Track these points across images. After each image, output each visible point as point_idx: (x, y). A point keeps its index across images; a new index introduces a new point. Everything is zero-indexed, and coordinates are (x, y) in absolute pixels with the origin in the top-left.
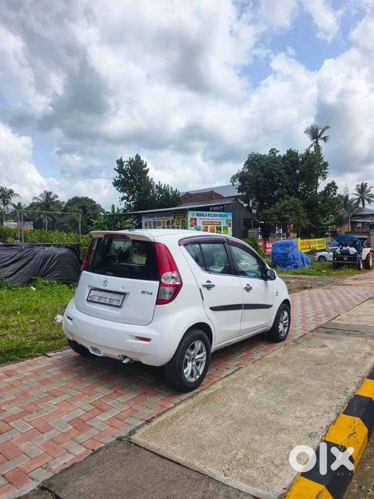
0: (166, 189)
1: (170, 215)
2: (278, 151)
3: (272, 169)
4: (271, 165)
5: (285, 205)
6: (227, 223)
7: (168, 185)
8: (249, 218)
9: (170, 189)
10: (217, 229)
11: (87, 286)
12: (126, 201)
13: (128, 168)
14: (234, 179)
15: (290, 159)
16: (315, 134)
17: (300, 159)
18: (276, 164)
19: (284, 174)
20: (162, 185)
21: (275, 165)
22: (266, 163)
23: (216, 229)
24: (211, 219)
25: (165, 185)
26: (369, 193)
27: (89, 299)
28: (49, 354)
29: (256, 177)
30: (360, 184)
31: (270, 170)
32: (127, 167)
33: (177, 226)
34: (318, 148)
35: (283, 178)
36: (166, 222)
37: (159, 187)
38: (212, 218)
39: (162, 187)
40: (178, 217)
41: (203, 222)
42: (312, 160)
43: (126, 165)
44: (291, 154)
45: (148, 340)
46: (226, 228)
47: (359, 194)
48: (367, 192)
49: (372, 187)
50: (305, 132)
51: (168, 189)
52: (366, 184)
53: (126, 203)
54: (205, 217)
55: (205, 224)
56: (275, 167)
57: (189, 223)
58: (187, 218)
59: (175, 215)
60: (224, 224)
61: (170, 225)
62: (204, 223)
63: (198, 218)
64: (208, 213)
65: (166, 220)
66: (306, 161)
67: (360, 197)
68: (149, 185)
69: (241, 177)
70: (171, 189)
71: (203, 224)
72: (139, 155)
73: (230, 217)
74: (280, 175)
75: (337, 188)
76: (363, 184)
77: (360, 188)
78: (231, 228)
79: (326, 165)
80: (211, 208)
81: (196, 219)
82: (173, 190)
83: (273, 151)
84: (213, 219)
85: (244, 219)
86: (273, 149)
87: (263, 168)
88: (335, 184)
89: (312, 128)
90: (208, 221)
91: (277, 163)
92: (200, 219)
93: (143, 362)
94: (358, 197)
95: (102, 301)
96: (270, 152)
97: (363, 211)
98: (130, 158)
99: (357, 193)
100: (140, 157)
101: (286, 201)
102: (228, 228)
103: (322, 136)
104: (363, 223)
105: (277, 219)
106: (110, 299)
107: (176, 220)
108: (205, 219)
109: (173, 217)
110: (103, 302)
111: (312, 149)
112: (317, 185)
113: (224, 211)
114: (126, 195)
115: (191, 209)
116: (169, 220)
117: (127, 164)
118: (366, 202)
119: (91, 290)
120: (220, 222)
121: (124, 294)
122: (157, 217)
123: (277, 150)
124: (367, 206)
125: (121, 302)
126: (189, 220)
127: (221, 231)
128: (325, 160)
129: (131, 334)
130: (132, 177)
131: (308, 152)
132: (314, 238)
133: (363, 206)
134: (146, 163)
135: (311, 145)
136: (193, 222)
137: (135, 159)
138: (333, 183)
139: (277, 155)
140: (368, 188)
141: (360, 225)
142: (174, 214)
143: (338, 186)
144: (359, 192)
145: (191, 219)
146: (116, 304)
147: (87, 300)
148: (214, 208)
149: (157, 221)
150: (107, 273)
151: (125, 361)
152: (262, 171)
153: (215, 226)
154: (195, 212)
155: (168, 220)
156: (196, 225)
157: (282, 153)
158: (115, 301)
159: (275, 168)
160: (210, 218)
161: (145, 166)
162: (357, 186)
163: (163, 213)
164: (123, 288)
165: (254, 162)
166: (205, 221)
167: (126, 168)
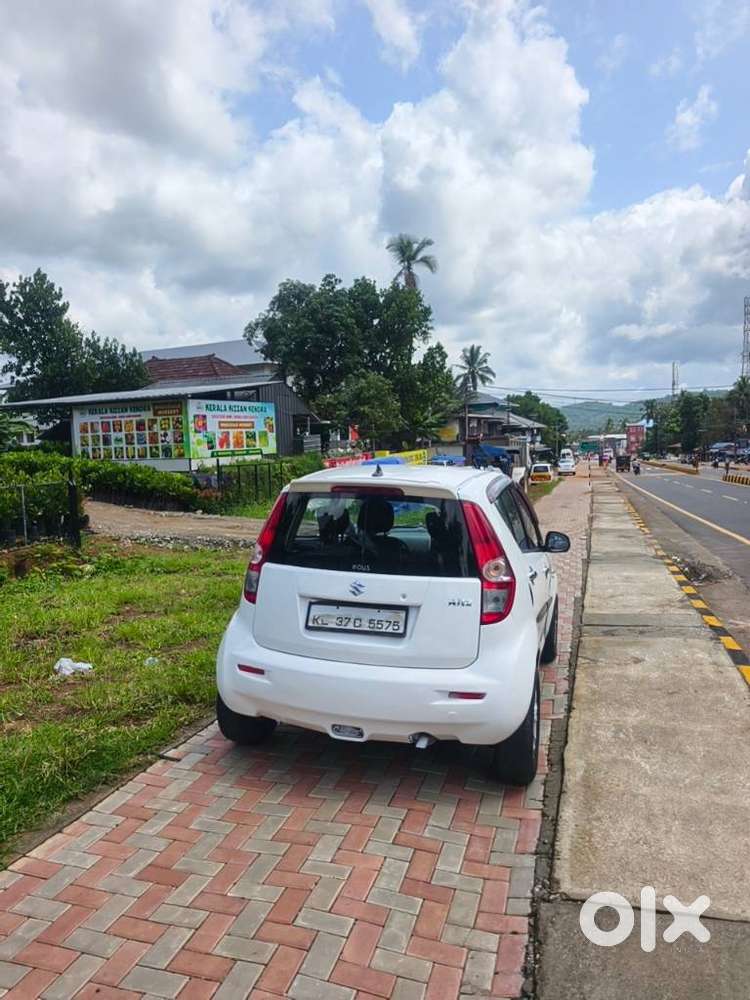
0: (111, 349)
1: (145, 409)
2: (340, 281)
3: (332, 315)
4: (328, 308)
5: (362, 389)
6: (265, 424)
7: (115, 340)
8: (304, 413)
9: (120, 348)
10: (248, 437)
11: (298, 598)
12: (14, 374)
13: (17, 300)
14: (250, 331)
15: (365, 298)
16: (406, 251)
17: (381, 300)
18: (338, 306)
19: (355, 326)
20: (99, 340)
21: (336, 308)
22: (321, 304)
23: (245, 436)
24: (236, 417)
25: (107, 340)
26: (484, 365)
27: (310, 624)
28: (171, 753)
29: (300, 329)
30: (469, 348)
31: (329, 317)
32: (14, 297)
33: (162, 432)
34: (411, 279)
35: (353, 334)
36: (134, 423)
37: (91, 344)
38: (237, 414)
39: (101, 344)
40: (166, 412)
41: (220, 423)
42: (406, 302)
43: (13, 292)
44: (364, 287)
45: (478, 696)
46: (264, 435)
47: (468, 366)
48: (480, 363)
49: (489, 354)
50: (388, 247)
51: (116, 349)
52: (479, 348)
53: (13, 378)
54: (223, 413)
55: (224, 428)
56: (337, 311)
57: (192, 425)
58: (187, 413)
59: (156, 408)
60: (260, 427)
61: (144, 429)
62: (222, 425)
63: (209, 414)
64: (228, 403)
65: (134, 419)
66: (394, 305)
67: (469, 373)
68: (68, 338)
69: (271, 329)
70: (123, 349)
71: (220, 427)
72: (43, 271)
73: (271, 413)
74: (347, 327)
75: (446, 356)
76: (473, 348)
77: (468, 354)
78: (274, 434)
79: (427, 311)
80: (229, 394)
81: (204, 417)
82: (127, 352)
83: (329, 280)
84: (239, 417)
85: (294, 416)
86: (328, 276)
87: (314, 311)
88: (442, 348)
89: (402, 240)
90: (229, 420)
91: (340, 304)
92: (214, 417)
93: (464, 741)
94: (466, 371)
95: (350, 626)
96: (325, 279)
97: (476, 397)
98: (21, 278)
99: (464, 364)
100: (45, 276)
101: (363, 381)
102: (269, 434)
103: (419, 257)
104: (479, 419)
105: (347, 416)
106: (371, 621)
107: (159, 418)
108: (224, 417)
109: (152, 412)
110: (353, 628)
111: (402, 281)
112: (412, 350)
113: (258, 400)
114: (14, 360)
115: (196, 396)
116: (142, 418)
117: (15, 289)
118: (479, 382)
119: (311, 604)
120: (253, 423)
121: (405, 608)
122: (111, 412)
123: (337, 277)
124: (481, 389)
125: (402, 624)
126: (191, 418)
127: (255, 440)
128: (426, 303)
129: (441, 689)
130: (28, 321)
131: (395, 287)
132: (410, 450)
133: (475, 388)
134: (61, 289)
135: (400, 274)
136: (200, 423)
137: (32, 281)
138: (439, 347)
139: (338, 287)
140: (480, 356)
141: (474, 424)
142: (154, 405)
143: (448, 352)
144: (468, 362)
145: (195, 416)
146: (390, 630)
147: (307, 627)
148: (236, 393)
149: (111, 420)
150: (354, 566)
151: (422, 744)
152: (313, 320)
153: (244, 430)
154: (204, 403)
155: (138, 418)
156: (206, 429)
157: (347, 284)
158: (386, 625)
159: (337, 314)
160: (233, 414)
161: (59, 297)
162: (464, 351)
163: (128, 405)
164: (404, 597)
165: (291, 298)
166: (223, 420)
167: (11, 298)
